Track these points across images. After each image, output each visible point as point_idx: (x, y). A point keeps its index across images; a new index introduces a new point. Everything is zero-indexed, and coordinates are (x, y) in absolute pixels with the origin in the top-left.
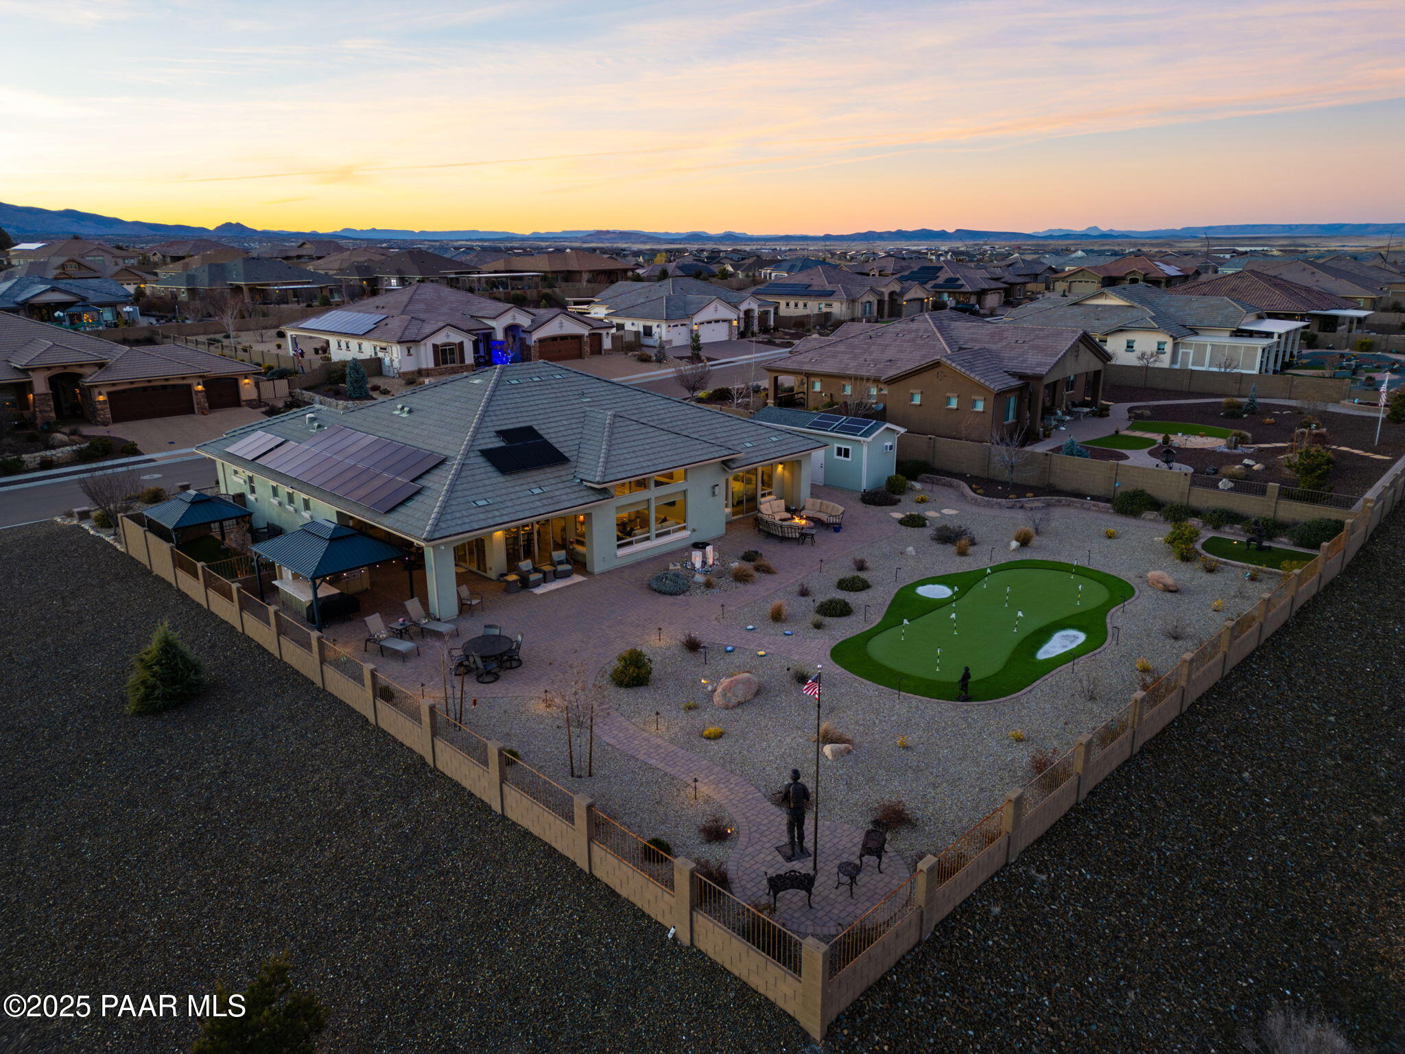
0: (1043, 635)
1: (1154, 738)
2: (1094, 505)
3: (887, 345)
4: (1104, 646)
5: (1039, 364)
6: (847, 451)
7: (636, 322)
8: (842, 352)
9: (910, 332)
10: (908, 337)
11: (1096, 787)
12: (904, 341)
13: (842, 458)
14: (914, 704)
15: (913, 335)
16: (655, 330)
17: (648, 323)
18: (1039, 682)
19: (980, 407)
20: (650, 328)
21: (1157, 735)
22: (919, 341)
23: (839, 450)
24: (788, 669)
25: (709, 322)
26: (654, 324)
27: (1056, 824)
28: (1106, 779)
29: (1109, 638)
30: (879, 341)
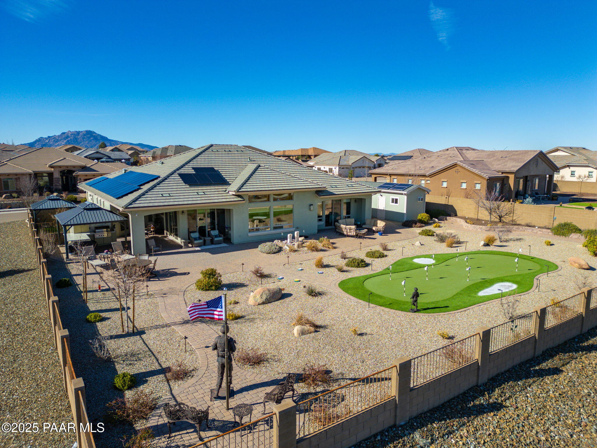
0: (487, 283)
1: (556, 347)
2: (540, 231)
3: (433, 161)
4: (529, 292)
5: (514, 166)
6: (396, 200)
7: (325, 167)
8: (409, 165)
9: (445, 155)
10: (443, 157)
11: (498, 375)
12: (441, 159)
13: (394, 204)
14: (378, 311)
15: (446, 156)
16: (334, 169)
17: (331, 167)
18: (475, 306)
19: (478, 187)
20: (332, 169)
21: (559, 345)
22: (449, 158)
23: (393, 199)
24: (305, 287)
25: (360, 167)
26: (333, 168)
27: (454, 398)
28: (508, 371)
29: (534, 288)
30: (429, 159)
